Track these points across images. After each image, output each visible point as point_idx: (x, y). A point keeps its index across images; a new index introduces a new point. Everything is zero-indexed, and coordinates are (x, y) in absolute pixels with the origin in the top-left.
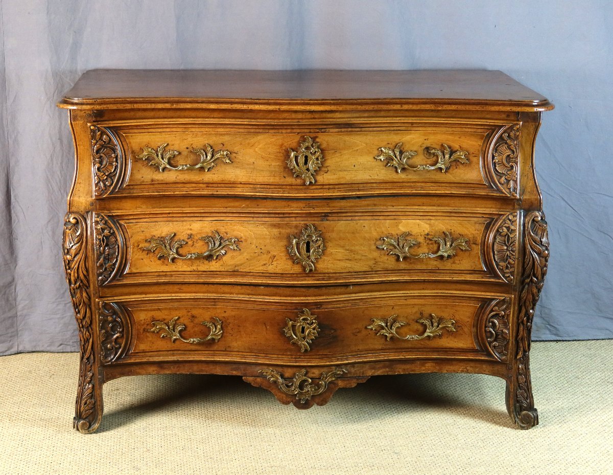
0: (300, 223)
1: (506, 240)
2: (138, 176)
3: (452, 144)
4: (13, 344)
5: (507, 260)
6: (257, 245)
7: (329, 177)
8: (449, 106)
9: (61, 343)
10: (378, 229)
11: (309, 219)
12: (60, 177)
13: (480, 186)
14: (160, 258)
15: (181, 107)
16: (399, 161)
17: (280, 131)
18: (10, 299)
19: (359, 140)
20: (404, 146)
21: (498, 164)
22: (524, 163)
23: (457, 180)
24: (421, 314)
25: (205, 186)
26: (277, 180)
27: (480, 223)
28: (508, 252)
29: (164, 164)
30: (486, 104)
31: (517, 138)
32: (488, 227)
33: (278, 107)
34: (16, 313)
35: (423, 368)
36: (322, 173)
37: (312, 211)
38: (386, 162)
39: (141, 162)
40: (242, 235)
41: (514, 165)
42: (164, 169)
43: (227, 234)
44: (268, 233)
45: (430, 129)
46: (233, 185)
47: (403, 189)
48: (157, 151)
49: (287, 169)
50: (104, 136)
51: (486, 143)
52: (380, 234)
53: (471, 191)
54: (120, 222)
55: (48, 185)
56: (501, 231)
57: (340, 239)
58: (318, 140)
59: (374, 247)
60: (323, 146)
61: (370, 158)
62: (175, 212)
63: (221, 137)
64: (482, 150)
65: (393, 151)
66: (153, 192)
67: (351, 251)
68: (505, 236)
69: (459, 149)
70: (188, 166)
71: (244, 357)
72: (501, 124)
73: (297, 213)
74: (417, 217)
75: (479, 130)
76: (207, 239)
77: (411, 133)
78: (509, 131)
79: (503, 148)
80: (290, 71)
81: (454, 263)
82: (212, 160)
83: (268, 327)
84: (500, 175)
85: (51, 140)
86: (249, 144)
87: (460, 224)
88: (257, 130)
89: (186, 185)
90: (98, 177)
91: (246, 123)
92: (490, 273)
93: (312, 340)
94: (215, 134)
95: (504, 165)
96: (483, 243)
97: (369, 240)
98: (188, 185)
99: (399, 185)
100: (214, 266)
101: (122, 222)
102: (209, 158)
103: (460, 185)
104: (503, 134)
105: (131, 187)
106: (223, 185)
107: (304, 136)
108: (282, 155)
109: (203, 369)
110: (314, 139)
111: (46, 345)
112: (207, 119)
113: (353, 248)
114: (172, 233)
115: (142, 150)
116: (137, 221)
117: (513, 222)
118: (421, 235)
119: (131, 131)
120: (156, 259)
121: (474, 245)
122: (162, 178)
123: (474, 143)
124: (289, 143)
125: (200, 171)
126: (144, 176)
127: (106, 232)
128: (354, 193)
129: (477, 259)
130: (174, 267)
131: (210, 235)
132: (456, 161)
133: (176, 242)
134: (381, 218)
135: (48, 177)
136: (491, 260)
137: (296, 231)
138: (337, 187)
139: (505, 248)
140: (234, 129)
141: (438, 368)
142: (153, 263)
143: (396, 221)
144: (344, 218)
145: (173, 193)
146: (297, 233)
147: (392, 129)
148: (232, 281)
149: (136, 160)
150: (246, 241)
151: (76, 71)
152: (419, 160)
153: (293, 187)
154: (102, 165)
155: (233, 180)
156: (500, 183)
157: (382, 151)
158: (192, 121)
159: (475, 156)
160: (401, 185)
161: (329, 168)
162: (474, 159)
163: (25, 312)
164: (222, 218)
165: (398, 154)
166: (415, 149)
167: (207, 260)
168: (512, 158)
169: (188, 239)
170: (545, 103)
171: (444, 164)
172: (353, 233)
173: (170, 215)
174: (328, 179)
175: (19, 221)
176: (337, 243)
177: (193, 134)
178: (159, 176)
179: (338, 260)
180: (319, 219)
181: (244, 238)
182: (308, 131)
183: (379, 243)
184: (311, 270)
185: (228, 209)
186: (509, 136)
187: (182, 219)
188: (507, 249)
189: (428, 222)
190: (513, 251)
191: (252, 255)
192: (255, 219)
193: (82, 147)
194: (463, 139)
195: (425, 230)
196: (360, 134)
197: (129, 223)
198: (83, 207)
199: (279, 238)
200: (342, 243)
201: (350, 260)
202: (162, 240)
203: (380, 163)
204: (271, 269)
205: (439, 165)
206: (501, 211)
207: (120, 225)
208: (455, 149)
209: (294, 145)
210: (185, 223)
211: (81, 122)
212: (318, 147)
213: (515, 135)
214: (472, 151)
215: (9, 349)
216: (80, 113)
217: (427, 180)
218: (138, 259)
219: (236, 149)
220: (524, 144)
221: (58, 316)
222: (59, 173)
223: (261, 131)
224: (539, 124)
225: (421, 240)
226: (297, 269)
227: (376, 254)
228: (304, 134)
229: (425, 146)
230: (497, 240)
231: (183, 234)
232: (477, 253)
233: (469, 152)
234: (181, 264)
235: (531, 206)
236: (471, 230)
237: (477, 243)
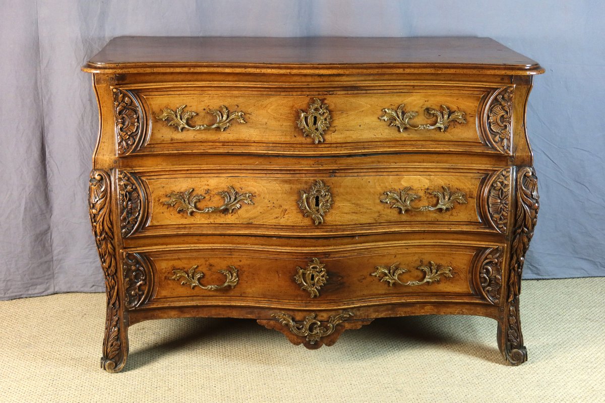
0: (309, 179)
1: (500, 194)
2: (159, 136)
3: (450, 105)
4: (50, 285)
5: (500, 212)
6: (270, 200)
7: (337, 136)
8: (448, 70)
9: (93, 284)
10: (382, 185)
11: (318, 175)
12: (91, 135)
13: (475, 144)
14: (179, 212)
15: (198, 71)
16: (401, 121)
17: (291, 93)
18: (47, 245)
19: (364, 102)
20: (406, 107)
21: (493, 124)
22: (517, 122)
23: (455, 138)
24: (421, 261)
25: (221, 144)
26: (288, 139)
27: (476, 179)
28: (502, 205)
29: (182, 124)
30: (482, 68)
31: (510, 99)
32: (483, 182)
33: (288, 71)
34: (52, 258)
35: (423, 311)
36: (330, 133)
37: (320, 168)
38: (389, 122)
39: (161, 122)
40: (256, 190)
41: (507, 124)
42: (183, 129)
43: (242, 189)
44: (280, 189)
45: (430, 91)
46: (247, 144)
47: (405, 147)
48: (176, 113)
49: (297, 129)
50: (126, 99)
51: (482, 104)
52: (384, 188)
53: (467, 148)
54: (142, 178)
55: (79, 142)
56: (495, 185)
57: (347, 193)
58: (326, 102)
59: (378, 201)
60: (331, 108)
61: (375, 118)
62: (193, 168)
63: (236, 99)
64: (478, 110)
65: (396, 112)
66: (173, 151)
67: (357, 205)
68: (499, 190)
69: (457, 110)
70: (205, 126)
71: (259, 302)
72: (496, 87)
73: (307, 170)
74: (418, 173)
75: (476, 93)
76: (223, 194)
77: (412, 95)
78: (503, 93)
79: (498, 109)
80: (300, 38)
81: (452, 215)
82: (227, 121)
83: (280, 275)
84: (494, 134)
85: (82, 100)
86: (262, 105)
87: (458, 179)
88: (270, 93)
89: (203, 144)
90: (121, 136)
91: (258, 86)
92: (485, 225)
93: (321, 286)
94: (230, 96)
95: (498, 124)
96: (479, 197)
97: (374, 194)
98: (205, 144)
99: (401, 143)
100: (230, 219)
101: (144, 179)
102: (224, 118)
103: (457, 143)
104: (497, 95)
105: (152, 146)
106: (238, 144)
107: (313, 98)
108: (292, 115)
109: (221, 312)
110: (323, 101)
111: (80, 286)
112: (222, 83)
113: (359, 202)
114: (191, 189)
115: (162, 111)
116: (157, 177)
117: (506, 177)
118: (421, 190)
119: (151, 93)
120: (176, 213)
121: (470, 199)
122: (181, 138)
123: (471, 104)
124: (299, 104)
125: (216, 130)
126: (164, 136)
127: (129, 188)
128: (360, 151)
129: (473, 212)
130: (193, 220)
131: (226, 190)
132: (454, 121)
133: (195, 197)
134: (385, 174)
135: (79, 135)
136: (486, 212)
137: (305, 187)
138: (344, 145)
139: (499, 201)
140: (248, 92)
141: (436, 310)
142: (173, 216)
143: (398, 177)
144: (351, 175)
145: (191, 151)
146: (306, 189)
147: (395, 91)
148: (246, 232)
149: (156, 121)
150: (259, 195)
151: (104, 37)
152: (420, 120)
153: (303, 145)
154: (124, 125)
155: (247, 139)
156: (495, 142)
157: (385, 111)
158: (209, 84)
159: (472, 116)
160: (404, 143)
161: (337, 128)
162: (471, 119)
163: (60, 257)
164: (236, 175)
165: (400, 114)
166: (416, 109)
167: (223, 213)
168: (506, 118)
169: (206, 194)
170: (536, 67)
171: (443, 124)
172: (359, 188)
173: (189, 172)
174: (335, 138)
175: (53, 175)
176: (344, 197)
177: (210, 96)
178: (179, 136)
179: (345, 213)
180: (327, 175)
181: (258, 193)
182: (317, 93)
183: (383, 197)
184: (320, 223)
185: (243, 166)
186: (503, 98)
187: (200, 175)
188: (501, 202)
189: (428, 177)
190: (507, 204)
191: (265, 208)
192: (268, 175)
193: (105, 108)
194: (460, 100)
195: (425, 184)
196: (366, 96)
197: (150, 179)
198: (107, 164)
199: (290, 193)
200: (349, 197)
201: (357, 213)
202: (181, 195)
203: (384, 123)
204: (283, 221)
205: (438, 125)
206: (496, 167)
207: (142, 181)
208: (453, 110)
209: (304, 106)
210: (202, 179)
211: (105, 85)
212: (327, 109)
213: (509, 96)
214: (468, 111)
215: (46, 290)
216: (103, 77)
217: (427, 139)
218: (159, 213)
219: (249, 111)
220: (516, 105)
221: (91, 260)
222: (89, 131)
223: (273, 93)
224: (531, 86)
225: (421, 194)
226: (307, 222)
227: (380, 207)
228: (313, 96)
229: (425, 107)
230: (492, 194)
231: (200, 189)
232: (473, 206)
233: (466, 112)
234: (199, 217)
235: (522, 163)
236: (467, 184)
237: (473, 197)
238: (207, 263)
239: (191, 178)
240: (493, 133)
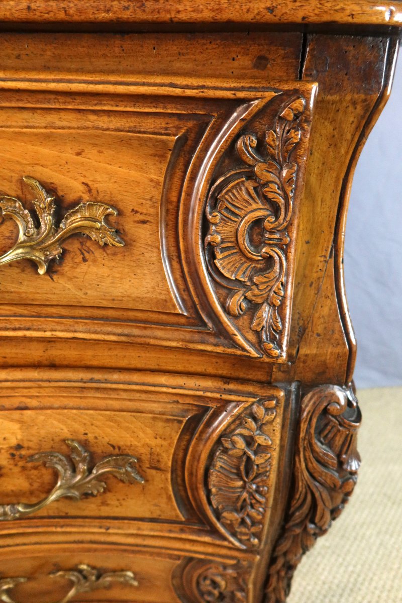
1: (242, 468)
5: (243, 507)
13: (161, 318)
21: (223, 250)
22: (311, 242)
23: (92, 296)
27: (168, 421)
28: (245, 495)
31: (291, 152)
32: (192, 429)
41: (276, 254)
51: (179, 173)
53: (136, 331)
56: (228, 445)
68: (241, 457)
69: (86, 197)
78: (259, 126)
79: (242, 192)
81: (104, 503)
84: (226, 287)
92: (201, 523)
95: (241, 252)
96: (179, 465)
104: (237, 136)
117: (263, 424)
121: (154, 472)
123: (134, 174)
129: (164, 500)
132: (81, 237)
139: (240, 483)
159: (144, 222)
162: (142, 233)
168: (271, 232)
186: (261, 148)
188: (244, 487)
190: (261, 494)
194: (91, 158)
195: (7, 435)
206: (230, 392)
213: (286, 141)
214: (129, 202)
220: (313, 179)
230: (219, 464)
232: (166, 489)
233: (121, 205)
235: (320, 374)
236: (141, 435)
237: (162, 466)
240: (224, 283)
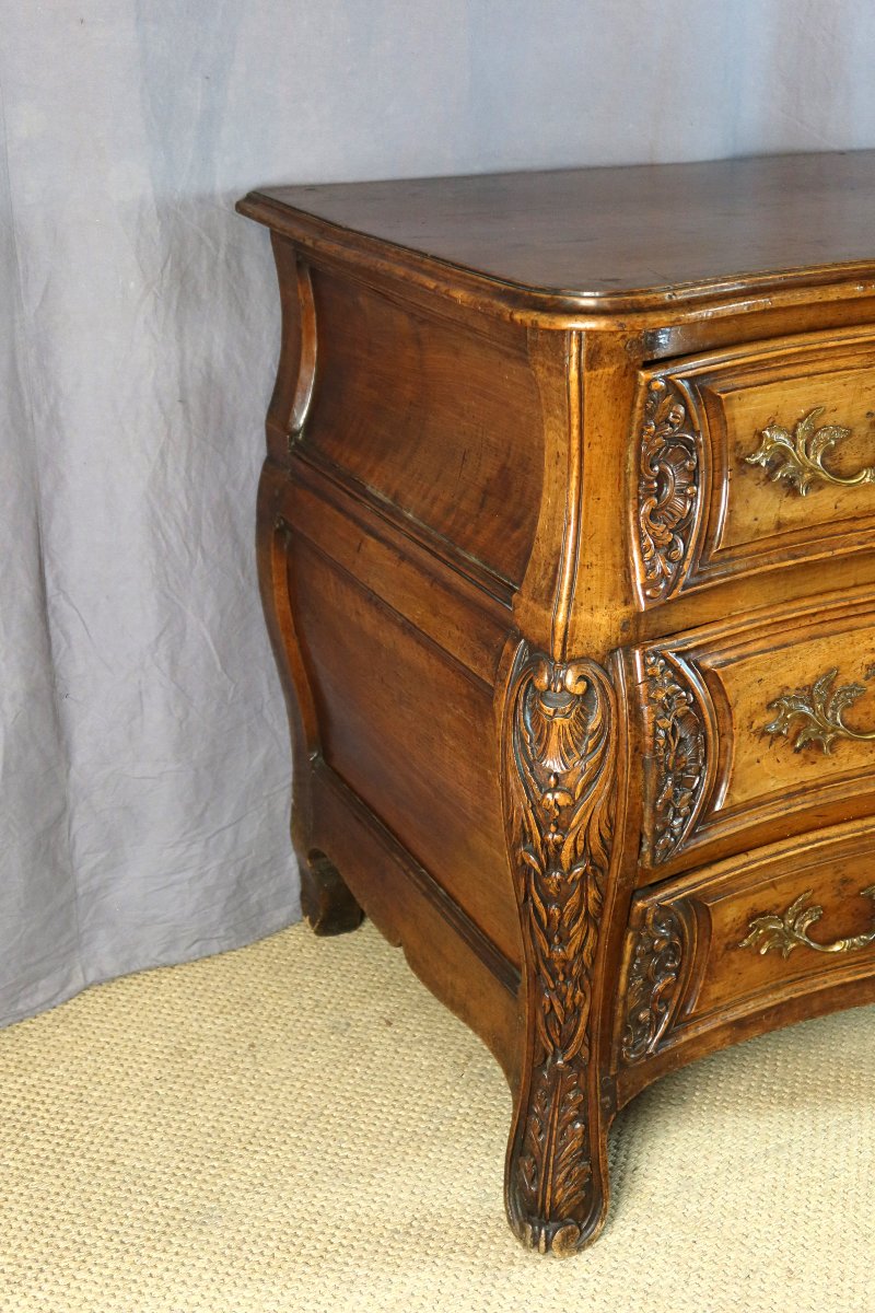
2: (745, 519)
9: (197, 937)
14: (799, 748)
18: (60, 858)
29: (812, 470)
34: (75, 891)
54: (702, 664)
55: (154, 535)
62: (833, 606)
66: (782, 560)
85: (160, 403)
98: (861, 525)
101: (709, 664)
111: (155, 951)
114: (829, 670)
115: (758, 436)
116: (738, 652)
120: (792, 753)
126: (760, 516)
127: (680, 704)
130: (830, 764)
133: (840, 693)
142: (783, 765)
145: (829, 554)
149: (742, 469)
169: (867, 678)
173: (817, 619)
193: (597, 450)
198: (602, 638)
207: (704, 674)
210: (857, 635)
211: (611, 370)
216: (609, 342)
218: (749, 764)
231: (854, 668)
234: (846, 753)
238: (839, 877)
239: (828, 635)
